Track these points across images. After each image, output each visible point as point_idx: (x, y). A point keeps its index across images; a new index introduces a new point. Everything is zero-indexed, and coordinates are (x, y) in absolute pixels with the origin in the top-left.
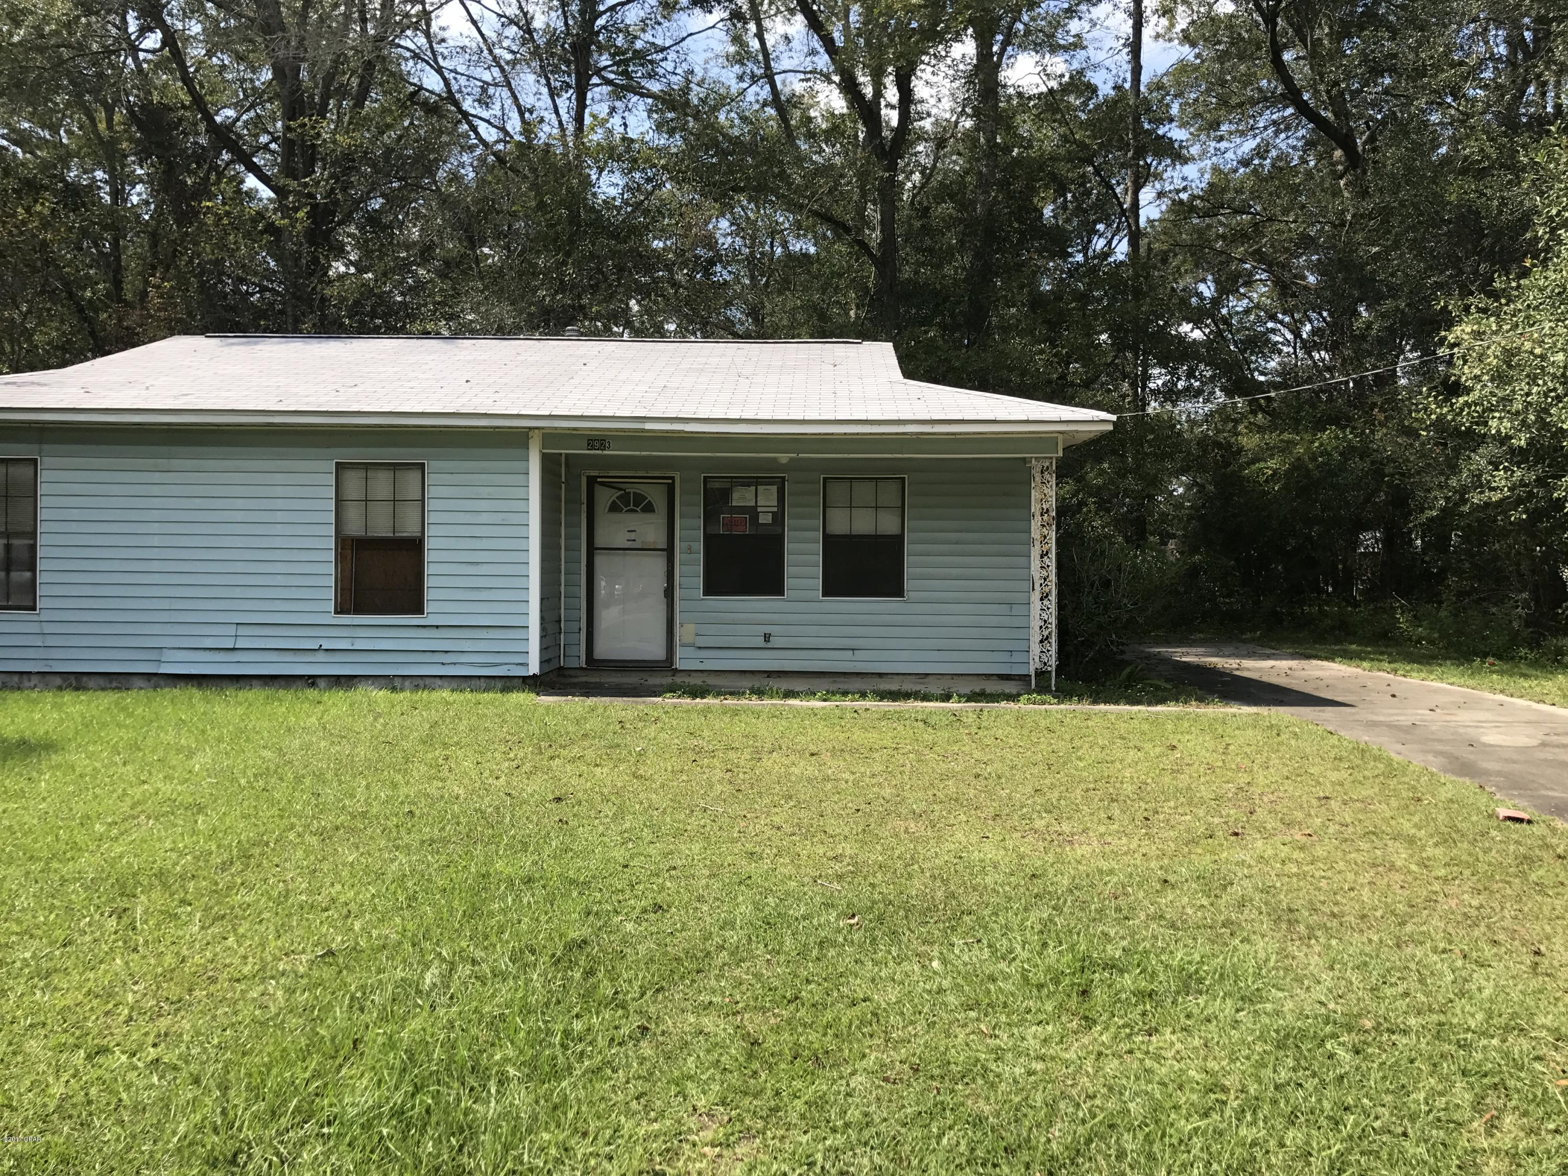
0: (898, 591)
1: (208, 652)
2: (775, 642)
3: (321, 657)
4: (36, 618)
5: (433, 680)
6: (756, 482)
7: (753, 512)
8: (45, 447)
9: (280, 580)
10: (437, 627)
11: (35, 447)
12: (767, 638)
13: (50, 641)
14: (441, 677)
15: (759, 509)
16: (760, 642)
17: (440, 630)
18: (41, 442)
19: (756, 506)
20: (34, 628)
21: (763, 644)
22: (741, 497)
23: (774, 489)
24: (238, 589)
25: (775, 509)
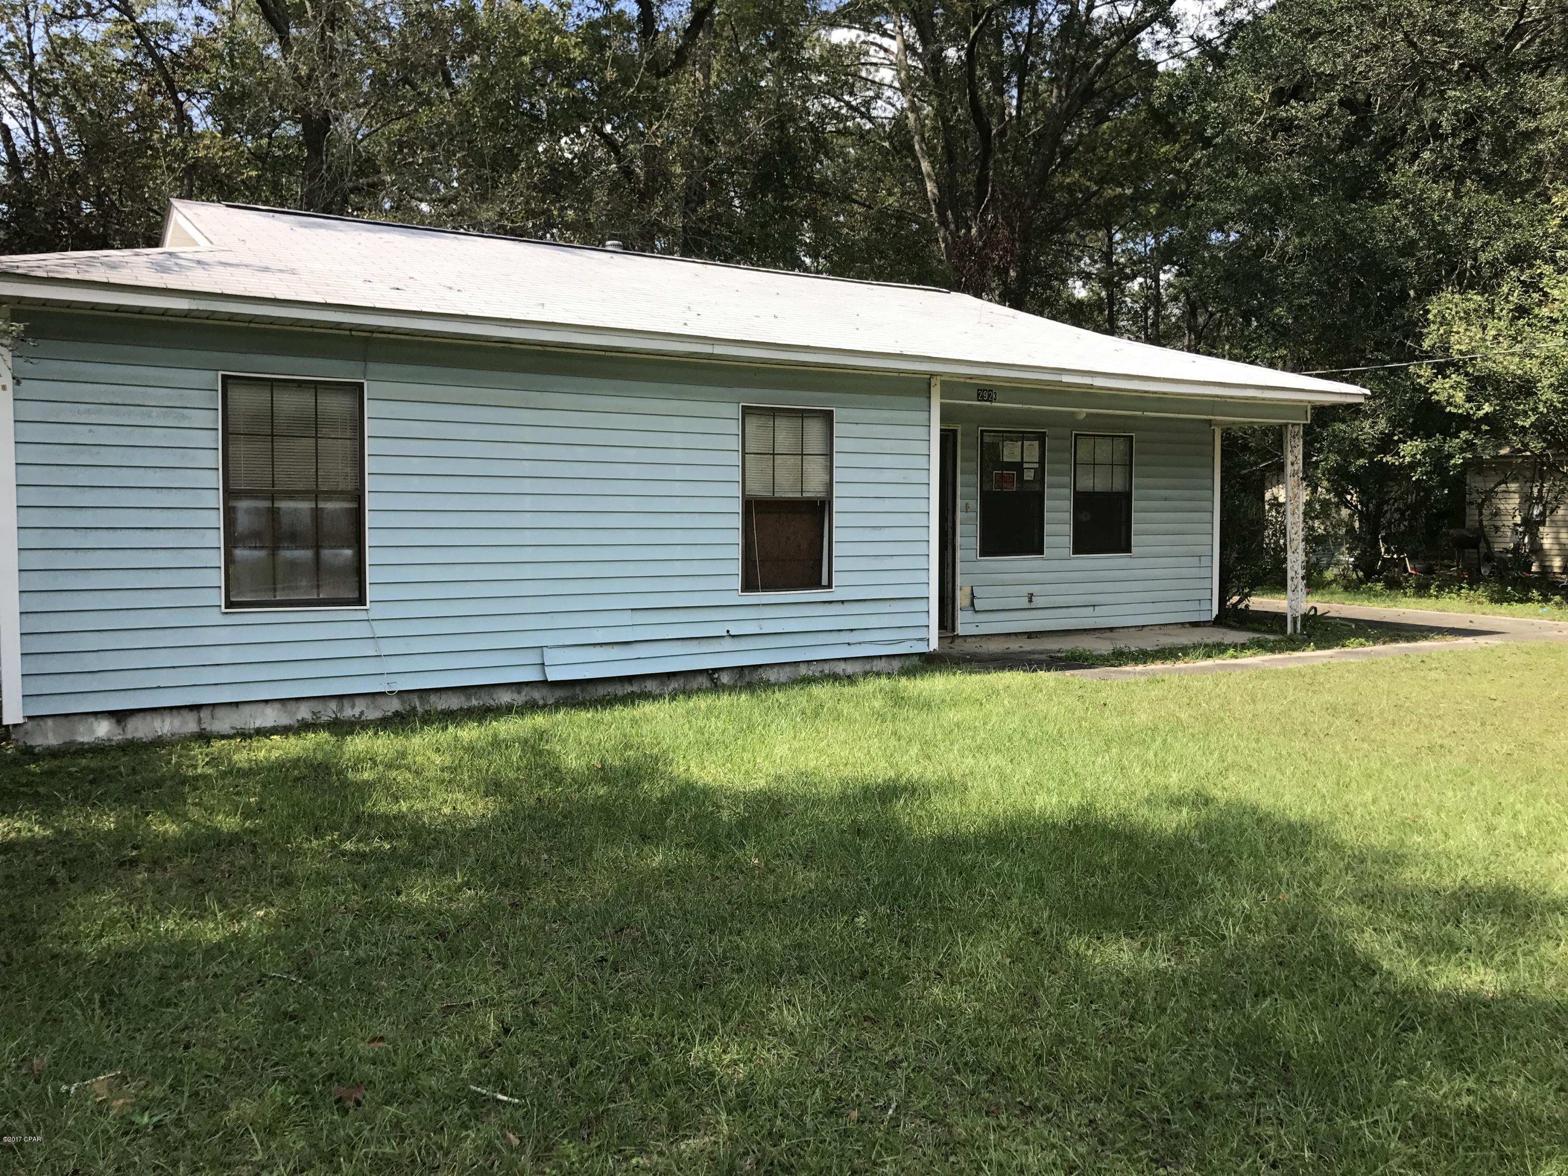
0: (1128, 549)
1: (598, 648)
2: (1038, 601)
3: (728, 645)
4: (362, 615)
5: (837, 663)
6: (1023, 437)
7: (1018, 467)
8: (372, 367)
9: (679, 553)
10: (843, 602)
11: (360, 365)
12: (1031, 597)
13: (387, 648)
14: (845, 659)
15: (1025, 466)
16: (1024, 603)
17: (846, 605)
18: (365, 358)
19: (1022, 462)
20: (361, 630)
21: (1027, 605)
22: (1011, 452)
23: (1036, 443)
24: (631, 565)
25: (1036, 466)
